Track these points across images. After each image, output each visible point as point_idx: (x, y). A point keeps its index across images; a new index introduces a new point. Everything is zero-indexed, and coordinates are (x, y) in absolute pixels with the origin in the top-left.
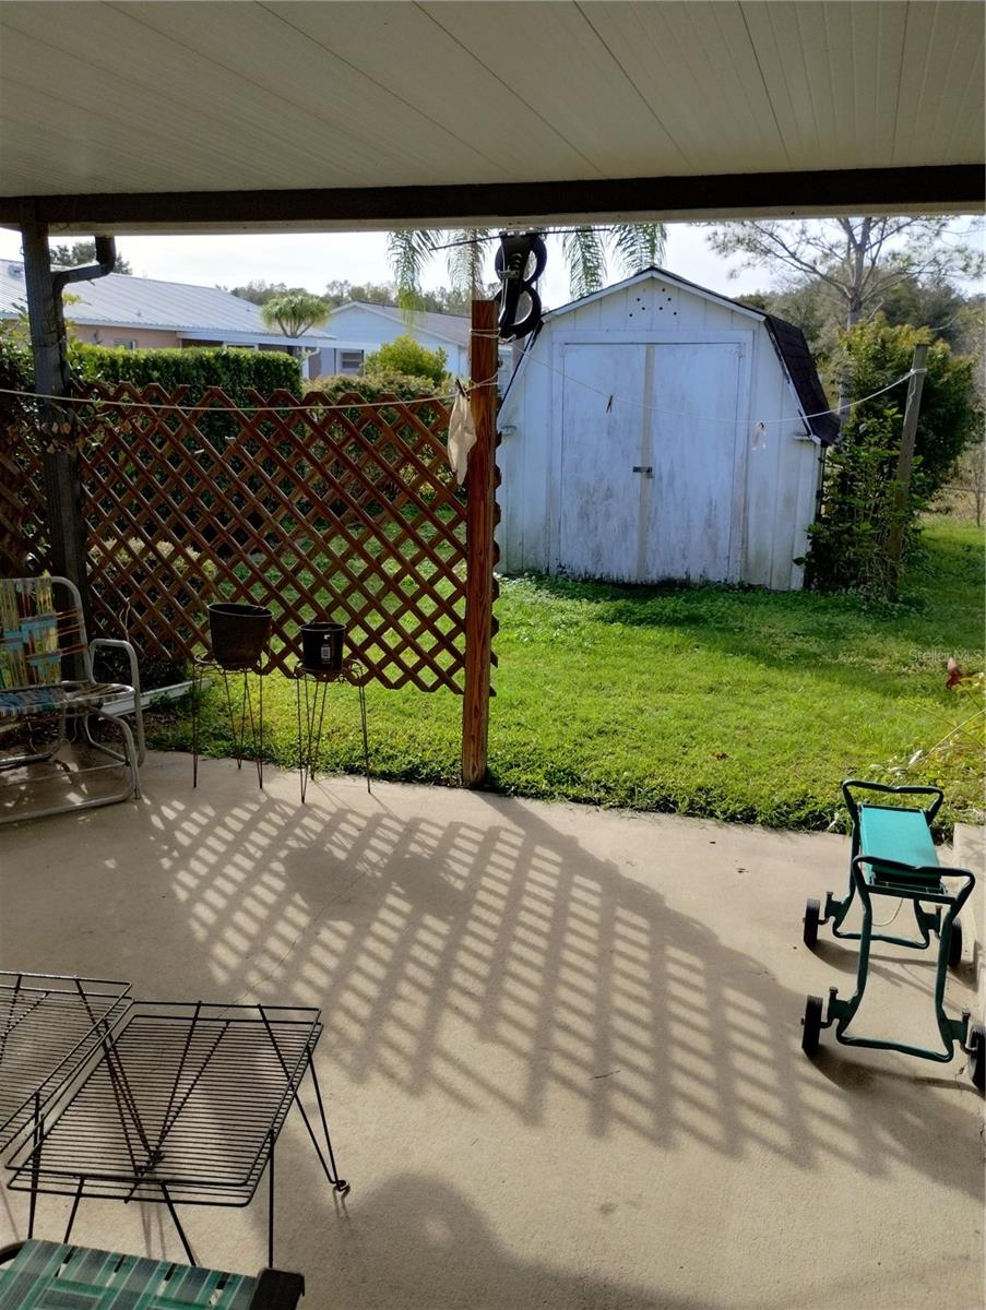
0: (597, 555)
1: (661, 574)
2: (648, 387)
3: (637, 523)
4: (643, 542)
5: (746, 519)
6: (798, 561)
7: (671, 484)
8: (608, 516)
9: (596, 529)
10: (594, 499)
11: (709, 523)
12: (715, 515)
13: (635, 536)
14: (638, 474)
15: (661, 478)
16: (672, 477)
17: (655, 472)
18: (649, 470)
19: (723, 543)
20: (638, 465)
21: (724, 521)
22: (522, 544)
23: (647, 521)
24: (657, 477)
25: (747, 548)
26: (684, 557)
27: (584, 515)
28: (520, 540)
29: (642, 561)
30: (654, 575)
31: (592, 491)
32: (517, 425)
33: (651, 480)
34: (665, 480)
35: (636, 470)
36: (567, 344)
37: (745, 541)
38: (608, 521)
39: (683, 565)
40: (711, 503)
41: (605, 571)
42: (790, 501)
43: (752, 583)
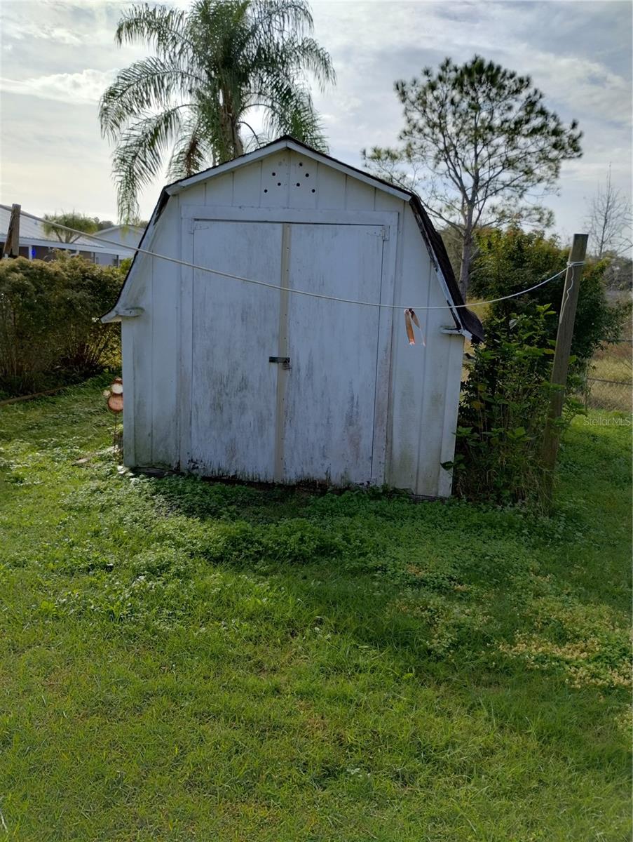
0: (232, 450)
1: (299, 473)
2: (285, 269)
3: (273, 418)
4: (280, 438)
5: (390, 417)
6: (446, 466)
7: (310, 376)
8: (242, 409)
9: (231, 422)
10: (227, 391)
11: (350, 421)
12: (357, 412)
13: (271, 431)
14: (274, 365)
15: (299, 370)
16: (310, 369)
17: (293, 363)
18: (286, 361)
19: (366, 442)
20: (275, 355)
21: (366, 420)
22: (151, 435)
23: (284, 415)
24: (295, 368)
25: (391, 448)
26: (324, 457)
27: (217, 407)
28: (148, 431)
29: (279, 459)
30: (292, 474)
31: (225, 380)
32: (144, 307)
33: (288, 372)
34: (303, 373)
35: (272, 360)
36: (198, 220)
37: (389, 441)
38: (242, 413)
39: (323, 465)
40: (353, 398)
41: (240, 468)
42: (437, 400)
43: (397, 487)
